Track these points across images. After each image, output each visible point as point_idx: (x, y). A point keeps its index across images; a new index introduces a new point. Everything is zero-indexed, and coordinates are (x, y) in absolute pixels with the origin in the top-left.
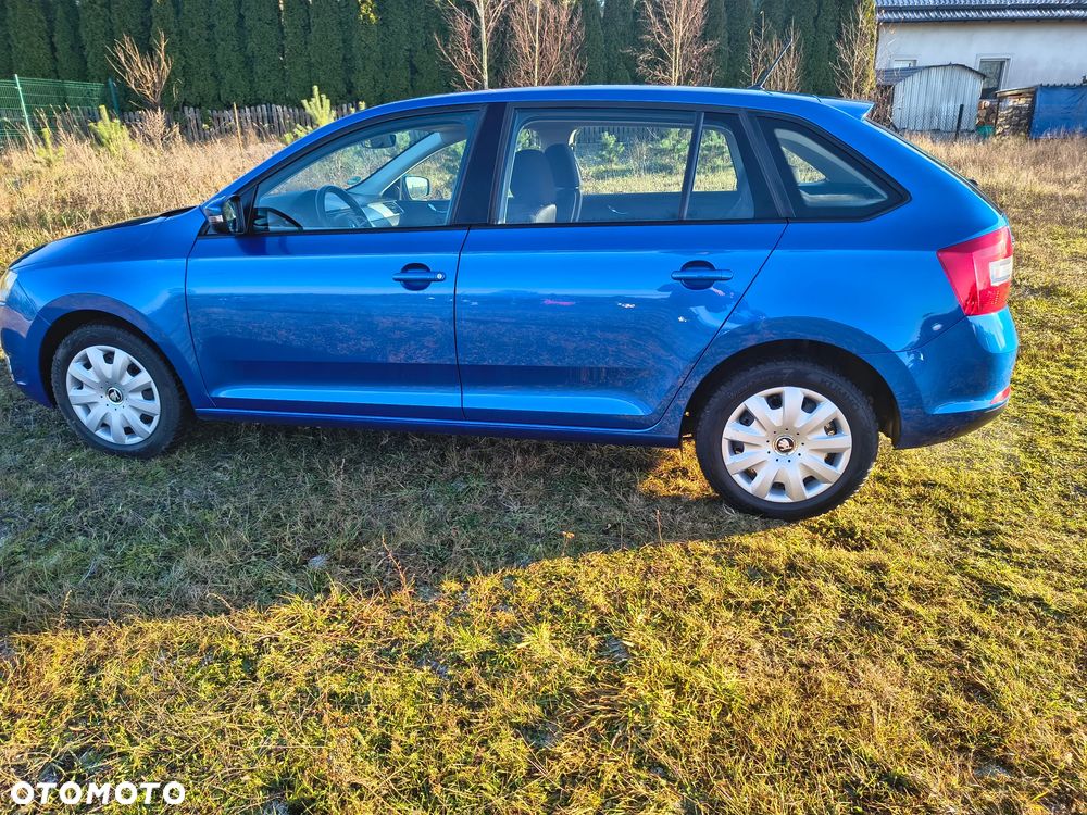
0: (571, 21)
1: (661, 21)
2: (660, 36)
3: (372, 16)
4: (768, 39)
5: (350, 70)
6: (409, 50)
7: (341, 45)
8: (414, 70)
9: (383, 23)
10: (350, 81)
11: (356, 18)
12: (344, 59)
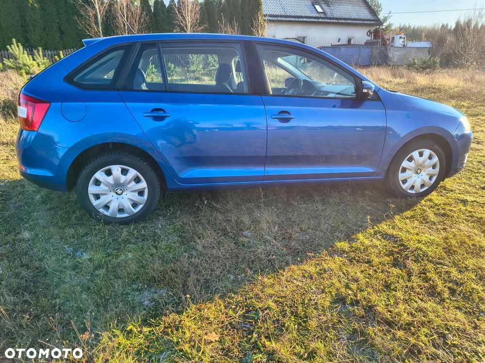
0: (142, 13)
1: (182, 16)
2: (182, 22)
3: (35, 5)
4: (225, 25)
5: (26, 31)
6: (58, 23)
7: (19, 19)
8: (62, 33)
9: (43, 9)
10: (26, 37)
11: (27, 5)
12: (22, 26)
